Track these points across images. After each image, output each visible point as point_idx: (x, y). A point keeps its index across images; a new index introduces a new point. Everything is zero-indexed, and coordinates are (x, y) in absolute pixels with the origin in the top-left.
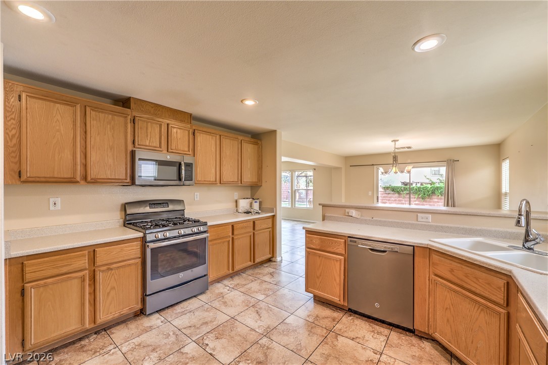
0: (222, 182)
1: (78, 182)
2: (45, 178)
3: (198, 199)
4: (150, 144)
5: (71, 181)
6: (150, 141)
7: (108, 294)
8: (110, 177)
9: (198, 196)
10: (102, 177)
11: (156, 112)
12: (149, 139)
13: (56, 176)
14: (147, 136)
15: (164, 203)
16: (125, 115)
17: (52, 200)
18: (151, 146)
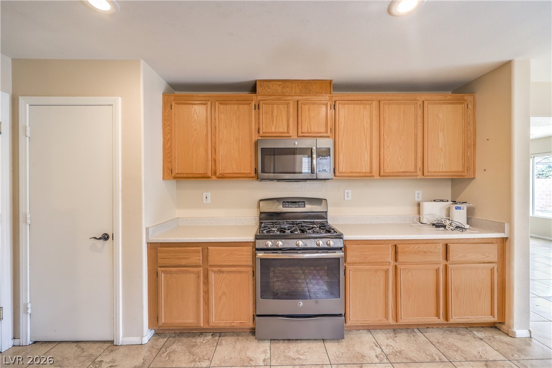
0: (382, 173)
1: (209, 177)
2: (187, 174)
3: (350, 198)
4: (277, 131)
5: (204, 177)
6: (276, 126)
7: (220, 298)
8: (236, 172)
9: (350, 195)
10: (229, 172)
11: (285, 89)
12: (275, 123)
13: (194, 172)
14: (273, 121)
15: (300, 202)
16: (249, 102)
17: (204, 194)
18: (277, 133)
